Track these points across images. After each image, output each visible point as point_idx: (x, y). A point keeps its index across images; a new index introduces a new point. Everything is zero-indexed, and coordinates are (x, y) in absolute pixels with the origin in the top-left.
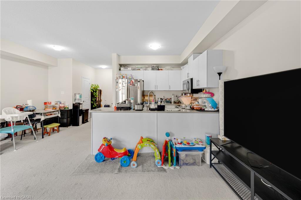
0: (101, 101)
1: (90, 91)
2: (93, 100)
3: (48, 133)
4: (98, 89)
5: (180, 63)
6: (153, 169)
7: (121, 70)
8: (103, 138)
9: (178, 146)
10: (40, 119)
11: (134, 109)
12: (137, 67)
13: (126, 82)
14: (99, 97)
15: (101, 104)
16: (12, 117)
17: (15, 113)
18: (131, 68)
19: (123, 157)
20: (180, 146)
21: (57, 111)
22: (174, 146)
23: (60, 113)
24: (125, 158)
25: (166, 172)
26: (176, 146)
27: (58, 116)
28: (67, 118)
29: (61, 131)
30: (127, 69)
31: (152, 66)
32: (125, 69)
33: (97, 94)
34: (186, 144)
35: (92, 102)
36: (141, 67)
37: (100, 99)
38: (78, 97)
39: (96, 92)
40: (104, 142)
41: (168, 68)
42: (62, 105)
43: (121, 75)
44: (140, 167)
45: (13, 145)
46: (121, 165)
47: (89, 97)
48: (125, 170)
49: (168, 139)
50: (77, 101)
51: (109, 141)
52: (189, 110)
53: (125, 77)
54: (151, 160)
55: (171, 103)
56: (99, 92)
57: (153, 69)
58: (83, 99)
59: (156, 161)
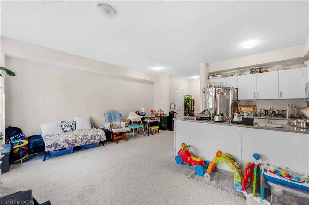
0: (193, 111)
1: (184, 101)
2: (186, 109)
3: (152, 133)
4: (191, 99)
5: (304, 56)
6: (229, 190)
7: (210, 78)
8: (182, 143)
9: (268, 174)
10: (147, 122)
11: (213, 120)
12: (229, 73)
13: (214, 91)
14: (191, 107)
15: (194, 113)
16: (133, 119)
17: (135, 116)
18: (220, 75)
19: (197, 166)
20: (272, 175)
21: (158, 117)
22: (262, 173)
23: (159, 119)
24: (200, 167)
25: (245, 200)
26: (265, 173)
27: (158, 121)
28: (165, 123)
29: (160, 132)
30: (217, 76)
31: (251, 68)
32: (214, 77)
33: (190, 104)
34: (285, 176)
35: (185, 111)
36: (235, 73)
37: (193, 109)
38: (172, 106)
39: (189, 102)
40: (182, 147)
41: (279, 67)
42: (162, 113)
43: (208, 85)
44: (214, 182)
45: (133, 137)
46: (195, 172)
47: (183, 107)
48: (198, 178)
49: (256, 162)
50: (172, 110)
51: (186, 147)
52: (303, 128)
53: (213, 86)
54: (231, 180)
55: (284, 116)
56: (192, 102)
57: (252, 72)
58: (177, 108)
59: (235, 182)
